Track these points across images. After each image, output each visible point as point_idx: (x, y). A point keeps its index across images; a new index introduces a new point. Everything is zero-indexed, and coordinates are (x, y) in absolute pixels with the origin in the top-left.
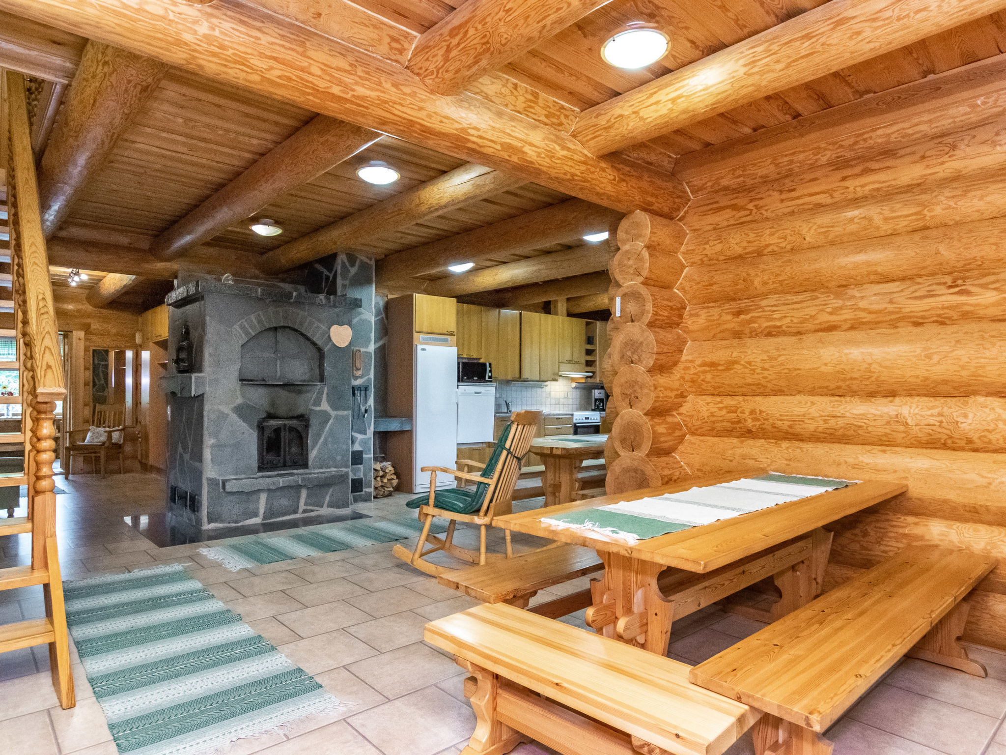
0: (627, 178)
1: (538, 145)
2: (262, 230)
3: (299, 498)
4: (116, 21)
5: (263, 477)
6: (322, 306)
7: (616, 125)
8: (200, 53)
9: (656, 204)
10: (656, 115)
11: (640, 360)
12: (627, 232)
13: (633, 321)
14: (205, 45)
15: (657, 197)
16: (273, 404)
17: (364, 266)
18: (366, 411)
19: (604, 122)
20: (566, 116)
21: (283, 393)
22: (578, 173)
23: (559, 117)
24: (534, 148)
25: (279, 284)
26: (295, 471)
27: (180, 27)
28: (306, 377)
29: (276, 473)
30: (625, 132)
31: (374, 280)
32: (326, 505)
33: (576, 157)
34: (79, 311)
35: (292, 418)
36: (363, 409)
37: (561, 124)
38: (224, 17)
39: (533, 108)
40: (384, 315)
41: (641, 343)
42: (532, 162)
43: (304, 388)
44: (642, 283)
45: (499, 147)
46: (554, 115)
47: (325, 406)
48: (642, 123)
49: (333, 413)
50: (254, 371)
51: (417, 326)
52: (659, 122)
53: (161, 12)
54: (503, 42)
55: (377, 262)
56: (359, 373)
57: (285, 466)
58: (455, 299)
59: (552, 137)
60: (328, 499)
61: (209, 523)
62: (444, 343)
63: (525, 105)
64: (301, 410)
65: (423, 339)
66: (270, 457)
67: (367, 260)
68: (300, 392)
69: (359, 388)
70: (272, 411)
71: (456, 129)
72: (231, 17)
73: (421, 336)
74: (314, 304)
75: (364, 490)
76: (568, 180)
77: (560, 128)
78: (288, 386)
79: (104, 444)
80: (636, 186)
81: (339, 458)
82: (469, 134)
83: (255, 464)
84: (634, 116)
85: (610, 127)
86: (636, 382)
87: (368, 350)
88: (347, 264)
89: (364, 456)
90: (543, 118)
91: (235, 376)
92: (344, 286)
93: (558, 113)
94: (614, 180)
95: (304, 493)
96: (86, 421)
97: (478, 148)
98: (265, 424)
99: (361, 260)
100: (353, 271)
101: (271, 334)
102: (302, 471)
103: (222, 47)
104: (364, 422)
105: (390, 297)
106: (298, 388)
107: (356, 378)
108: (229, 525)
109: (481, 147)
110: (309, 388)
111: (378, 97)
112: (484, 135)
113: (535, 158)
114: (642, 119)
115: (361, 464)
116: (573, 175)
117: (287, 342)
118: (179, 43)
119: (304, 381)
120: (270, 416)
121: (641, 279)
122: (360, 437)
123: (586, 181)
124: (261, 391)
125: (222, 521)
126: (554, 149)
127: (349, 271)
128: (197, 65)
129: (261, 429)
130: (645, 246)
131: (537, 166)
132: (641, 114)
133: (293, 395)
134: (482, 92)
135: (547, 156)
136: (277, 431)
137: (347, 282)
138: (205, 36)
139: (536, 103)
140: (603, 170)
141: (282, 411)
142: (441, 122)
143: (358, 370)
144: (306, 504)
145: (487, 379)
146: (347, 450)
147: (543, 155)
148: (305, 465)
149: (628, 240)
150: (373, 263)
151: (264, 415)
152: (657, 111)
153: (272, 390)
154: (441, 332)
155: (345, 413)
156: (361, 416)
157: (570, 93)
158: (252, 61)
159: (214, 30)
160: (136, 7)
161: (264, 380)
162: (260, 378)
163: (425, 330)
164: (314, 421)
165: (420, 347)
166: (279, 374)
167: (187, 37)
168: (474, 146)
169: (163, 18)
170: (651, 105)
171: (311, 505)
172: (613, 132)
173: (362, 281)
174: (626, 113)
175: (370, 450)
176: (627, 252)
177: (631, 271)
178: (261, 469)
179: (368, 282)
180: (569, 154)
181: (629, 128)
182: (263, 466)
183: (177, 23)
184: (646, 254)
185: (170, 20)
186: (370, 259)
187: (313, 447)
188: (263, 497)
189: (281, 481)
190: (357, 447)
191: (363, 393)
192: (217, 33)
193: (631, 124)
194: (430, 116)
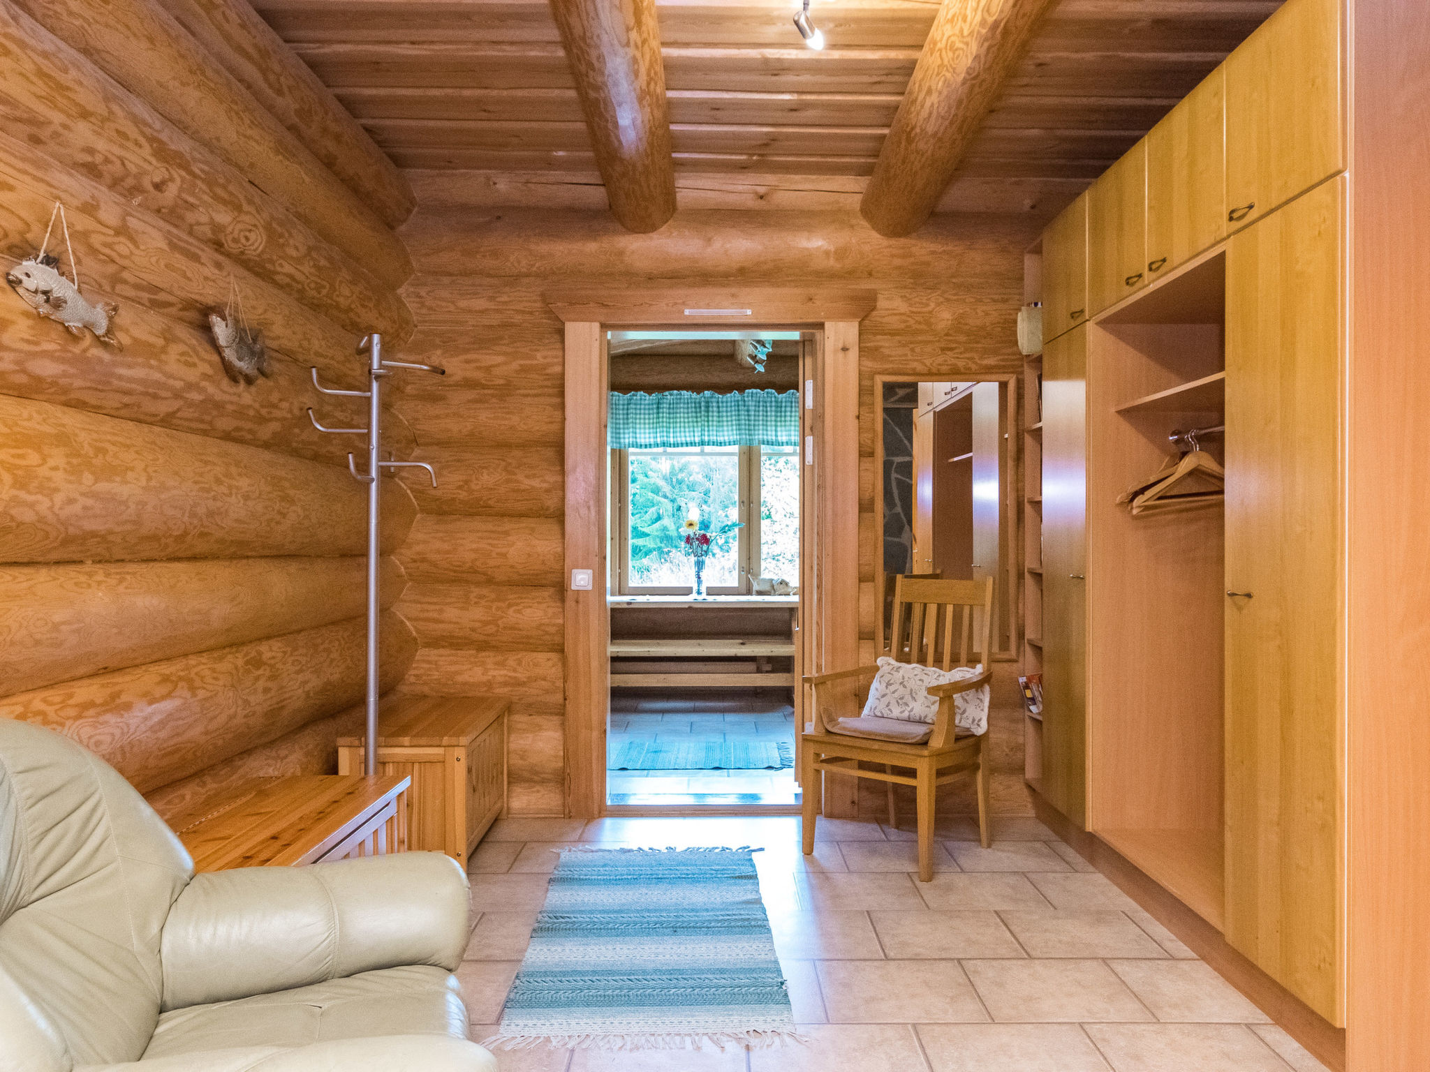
96: (864, 635)
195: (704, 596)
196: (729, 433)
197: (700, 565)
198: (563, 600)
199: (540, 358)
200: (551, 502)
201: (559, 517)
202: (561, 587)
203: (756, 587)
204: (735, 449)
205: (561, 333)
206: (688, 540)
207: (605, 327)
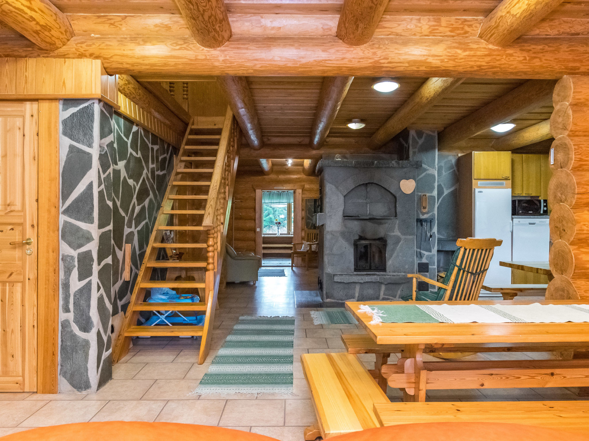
0: (540, 55)
1: (440, 54)
2: (353, 126)
3: (380, 290)
4: (190, 67)
5: (357, 275)
6: (394, 168)
7: (501, 24)
8: (224, 68)
9: (582, 67)
10: (520, 11)
11: (566, 200)
12: (558, 95)
13: (561, 168)
14: (224, 65)
15: (581, 61)
16: (363, 231)
17: (430, 137)
18: (431, 236)
19: (493, 24)
20: (470, 26)
21: (369, 224)
22: (484, 64)
23: (463, 28)
24: (436, 58)
25: (381, 155)
26: (377, 273)
27: (213, 60)
28: (385, 214)
29: (365, 273)
30: (508, 28)
31: (437, 146)
32: (398, 296)
33: (479, 53)
34: (299, 178)
35: (375, 240)
36: (429, 235)
37: (466, 32)
38: (230, 49)
39: (437, 29)
40: (455, 168)
41: (567, 185)
42: (438, 67)
43: (383, 221)
44: (569, 136)
45: (407, 65)
46: (458, 29)
47: (397, 233)
48: (514, 19)
49: (403, 237)
50: (352, 211)
51: (475, 175)
52: (525, 15)
53: (204, 57)
54: (360, 13)
55: (439, 134)
56: (424, 211)
57: (370, 269)
58: (510, 152)
59: (455, 45)
60: (399, 292)
61: (327, 298)
62: (501, 186)
63: (430, 30)
64: (382, 234)
65: (480, 184)
66: (362, 263)
67: (431, 133)
68: (381, 224)
69: (426, 220)
70: (362, 235)
71: (371, 63)
72: (233, 48)
73: (479, 182)
74: (389, 167)
75: (430, 290)
76: (477, 71)
77: (467, 35)
78: (372, 219)
79: (308, 251)
80: (552, 59)
81: (407, 267)
82: (381, 63)
83: (352, 267)
84: (508, 15)
85: (498, 26)
86: (563, 217)
87: (432, 194)
88: (416, 138)
89: (430, 267)
90: (449, 33)
91: (341, 213)
92: (414, 153)
93: (462, 26)
94: (525, 59)
95: (383, 287)
96: (303, 239)
97: (391, 69)
98: (358, 243)
99: (426, 134)
100: (421, 142)
101: (363, 188)
102: (382, 273)
103: (231, 63)
104: (429, 243)
105: (460, 155)
106: (379, 221)
107: (423, 214)
108: (338, 301)
109: (393, 68)
110: (386, 221)
111: (315, 60)
112: (392, 61)
113: (440, 64)
114: (514, 16)
115: (427, 272)
116: (480, 66)
117: (374, 192)
118: (215, 67)
119: (384, 216)
120: (361, 238)
121: (567, 133)
122: (426, 253)
123: (493, 67)
124: (356, 223)
125: (334, 299)
126: (456, 53)
127: (417, 143)
128: (226, 74)
129: (356, 245)
130: (570, 105)
131: (443, 68)
132: (512, 12)
133: (376, 225)
134: (392, 32)
135: (449, 59)
136: (366, 247)
137: (416, 150)
138: (223, 60)
139: (440, 26)
140: (511, 55)
141: (369, 235)
142: (359, 62)
143: (424, 208)
144: (384, 294)
145: (542, 212)
146: (413, 262)
147: (446, 60)
148: (384, 270)
149: (559, 101)
150: (436, 134)
151: (357, 237)
152: (520, 8)
153: (363, 222)
154: (497, 178)
155: (411, 237)
156: (427, 239)
157: (464, 10)
158: (245, 64)
159: (226, 56)
160: (194, 59)
161: (358, 216)
162: (357, 215)
163: (482, 177)
164: (390, 242)
165: (477, 190)
166: (368, 212)
167: (217, 64)
168: (388, 69)
169: (206, 59)
170: (516, 5)
171: (389, 295)
172: (501, 29)
173: (427, 148)
174: (504, 14)
175: (434, 263)
176: (559, 111)
177: (560, 126)
178: (356, 270)
179: (433, 148)
180: (472, 53)
181: (509, 24)
182: (357, 269)
183: (211, 59)
184: (570, 112)
185: (209, 59)
186: (434, 132)
187: (390, 259)
188: (358, 288)
189: (367, 279)
190: (424, 260)
191: (429, 224)
192: (228, 58)
193: (509, 21)
194: (350, 61)
195: (279, 235)
196: (285, 201)
197: (278, 228)
198: (255, 233)
199: (252, 195)
200: (254, 218)
201: (255, 220)
202: (255, 231)
203: (291, 233)
204: (286, 203)
205: (255, 191)
206: (276, 223)
207: (262, 190)
